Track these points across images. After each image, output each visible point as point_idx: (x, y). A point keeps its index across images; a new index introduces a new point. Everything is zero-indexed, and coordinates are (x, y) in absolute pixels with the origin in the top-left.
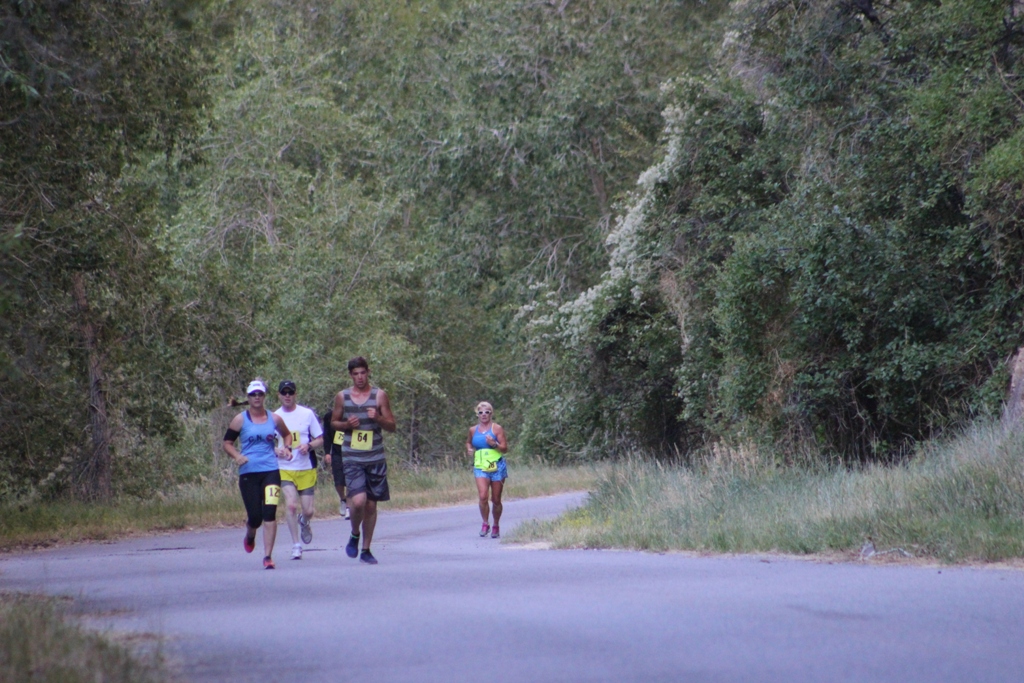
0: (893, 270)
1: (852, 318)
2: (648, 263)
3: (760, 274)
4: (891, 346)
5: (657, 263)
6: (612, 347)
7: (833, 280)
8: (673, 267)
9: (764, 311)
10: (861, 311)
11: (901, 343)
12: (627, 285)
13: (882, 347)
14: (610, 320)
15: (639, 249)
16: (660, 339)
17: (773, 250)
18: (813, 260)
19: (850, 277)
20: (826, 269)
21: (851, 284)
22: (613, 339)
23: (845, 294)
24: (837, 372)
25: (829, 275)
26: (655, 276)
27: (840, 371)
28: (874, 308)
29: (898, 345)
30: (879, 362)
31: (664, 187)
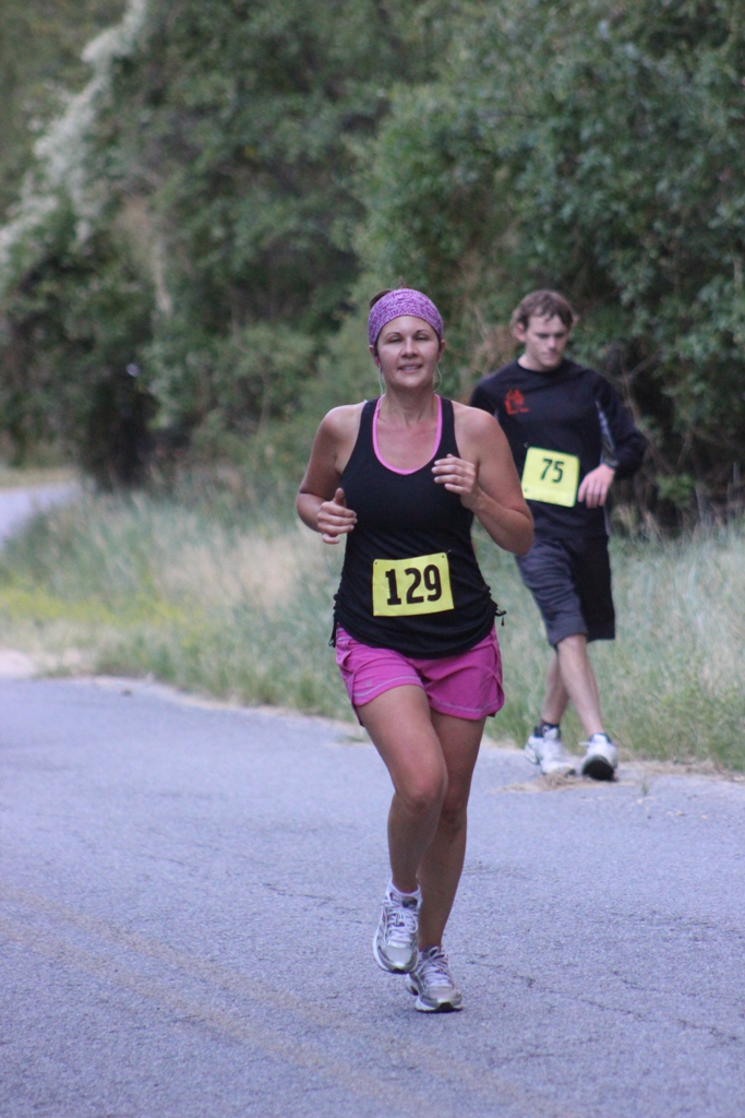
0: (714, 145)
1: (629, 241)
2: (101, 185)
3: (449, 160)
4: (708, 293)
5: (119, 185)
6: (37, 318)
7: (594, 170)
8: (144, 189)
9: (458, 233)
10: (649, 227)
11: (727, 288)
12: (65, 222)
13: (690, 297)
14: (35, 277)
15: (87, 164)
16: (114, 305)
17: (472, 116)
18: (555, 131)
19: (629, 162)
20: (582, 147)
21: (631, 177)
22: (40, 305)
23: (619, 196)
24: (594, 346)
25: (587, 159)
26: (114, 205)
27: (602, 344)
28: (675, 220)
29: (721, 292)
30: (686, 327)
31: (125, 66)
